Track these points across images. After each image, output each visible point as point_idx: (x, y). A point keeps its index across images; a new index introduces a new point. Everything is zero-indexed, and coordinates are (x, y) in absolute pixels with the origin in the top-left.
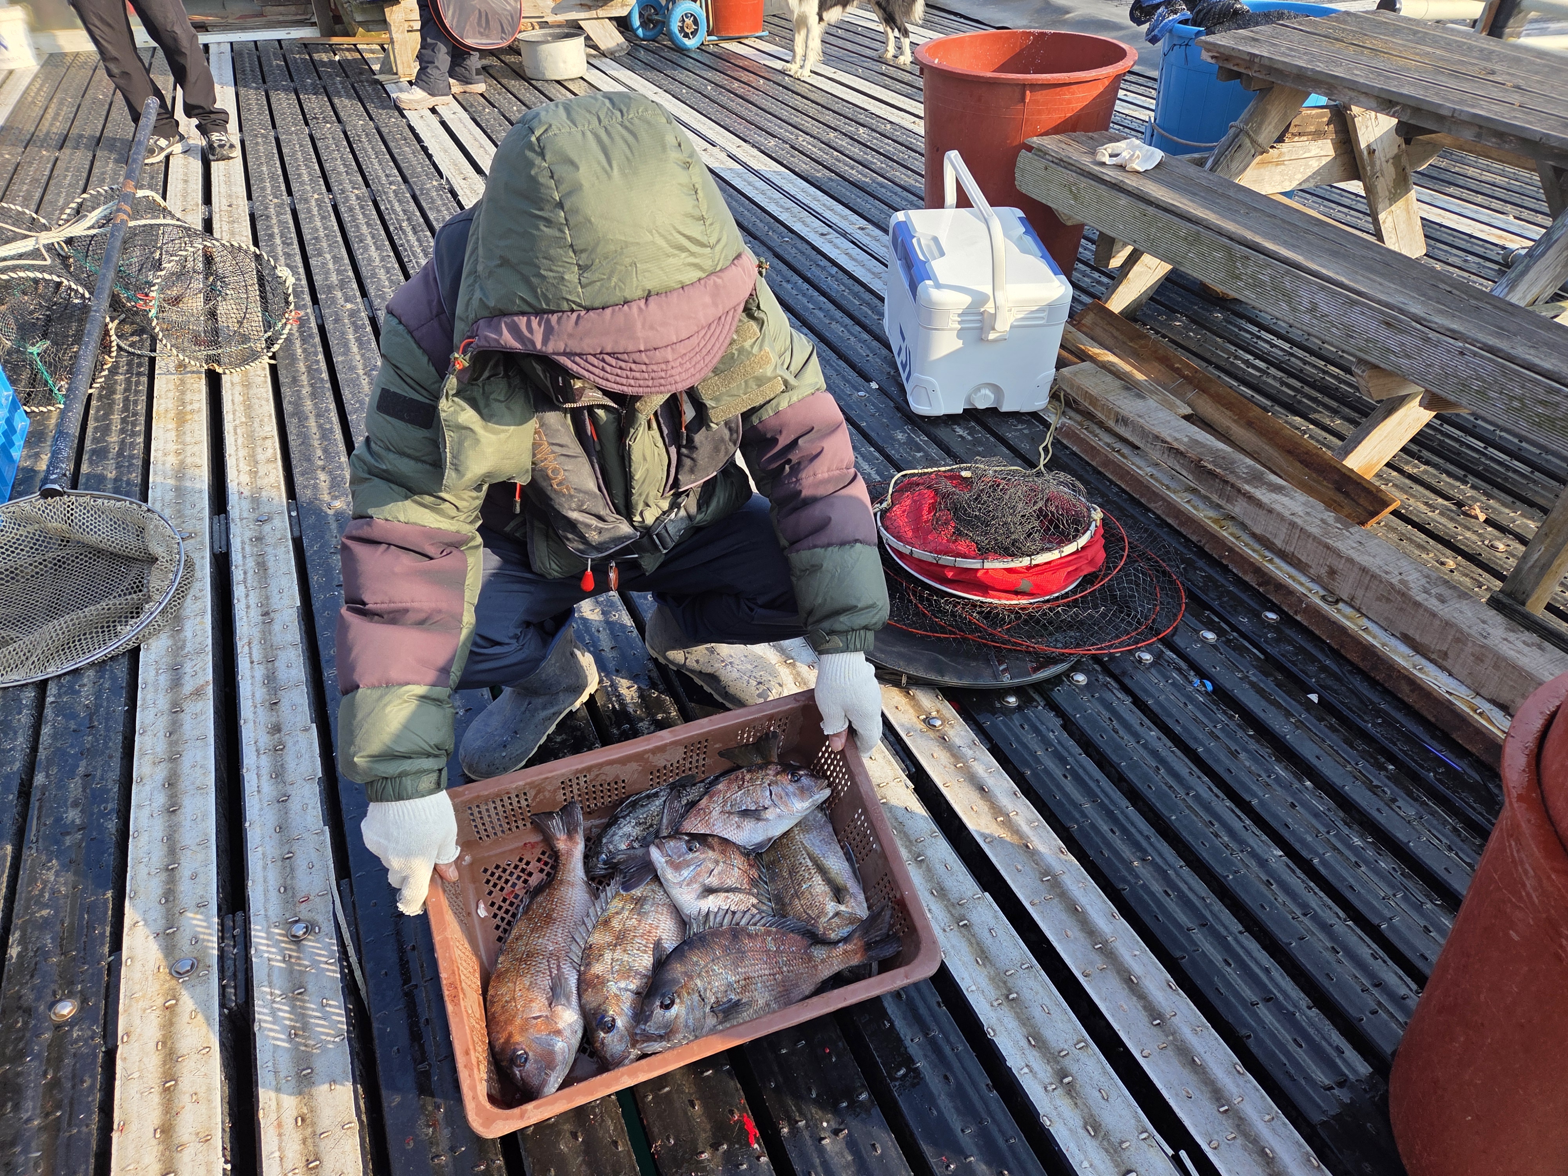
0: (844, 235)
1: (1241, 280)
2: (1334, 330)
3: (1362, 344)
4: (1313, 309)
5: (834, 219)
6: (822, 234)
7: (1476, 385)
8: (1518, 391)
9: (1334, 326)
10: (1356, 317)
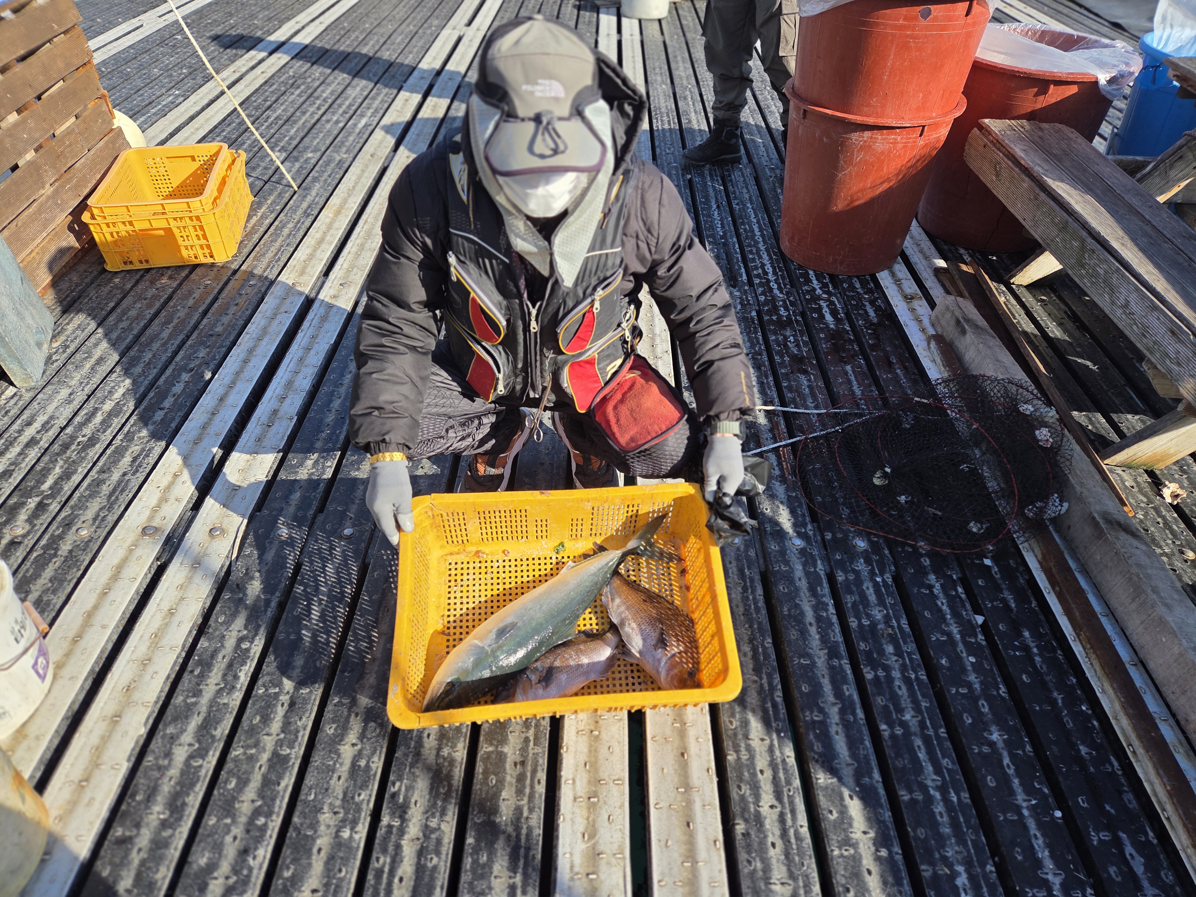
1: (1084, 268)
2: (1135, 327)
3: (1151, 344)
4: (1126, 305)
9: (1136, 324)
10: (1153, 321)
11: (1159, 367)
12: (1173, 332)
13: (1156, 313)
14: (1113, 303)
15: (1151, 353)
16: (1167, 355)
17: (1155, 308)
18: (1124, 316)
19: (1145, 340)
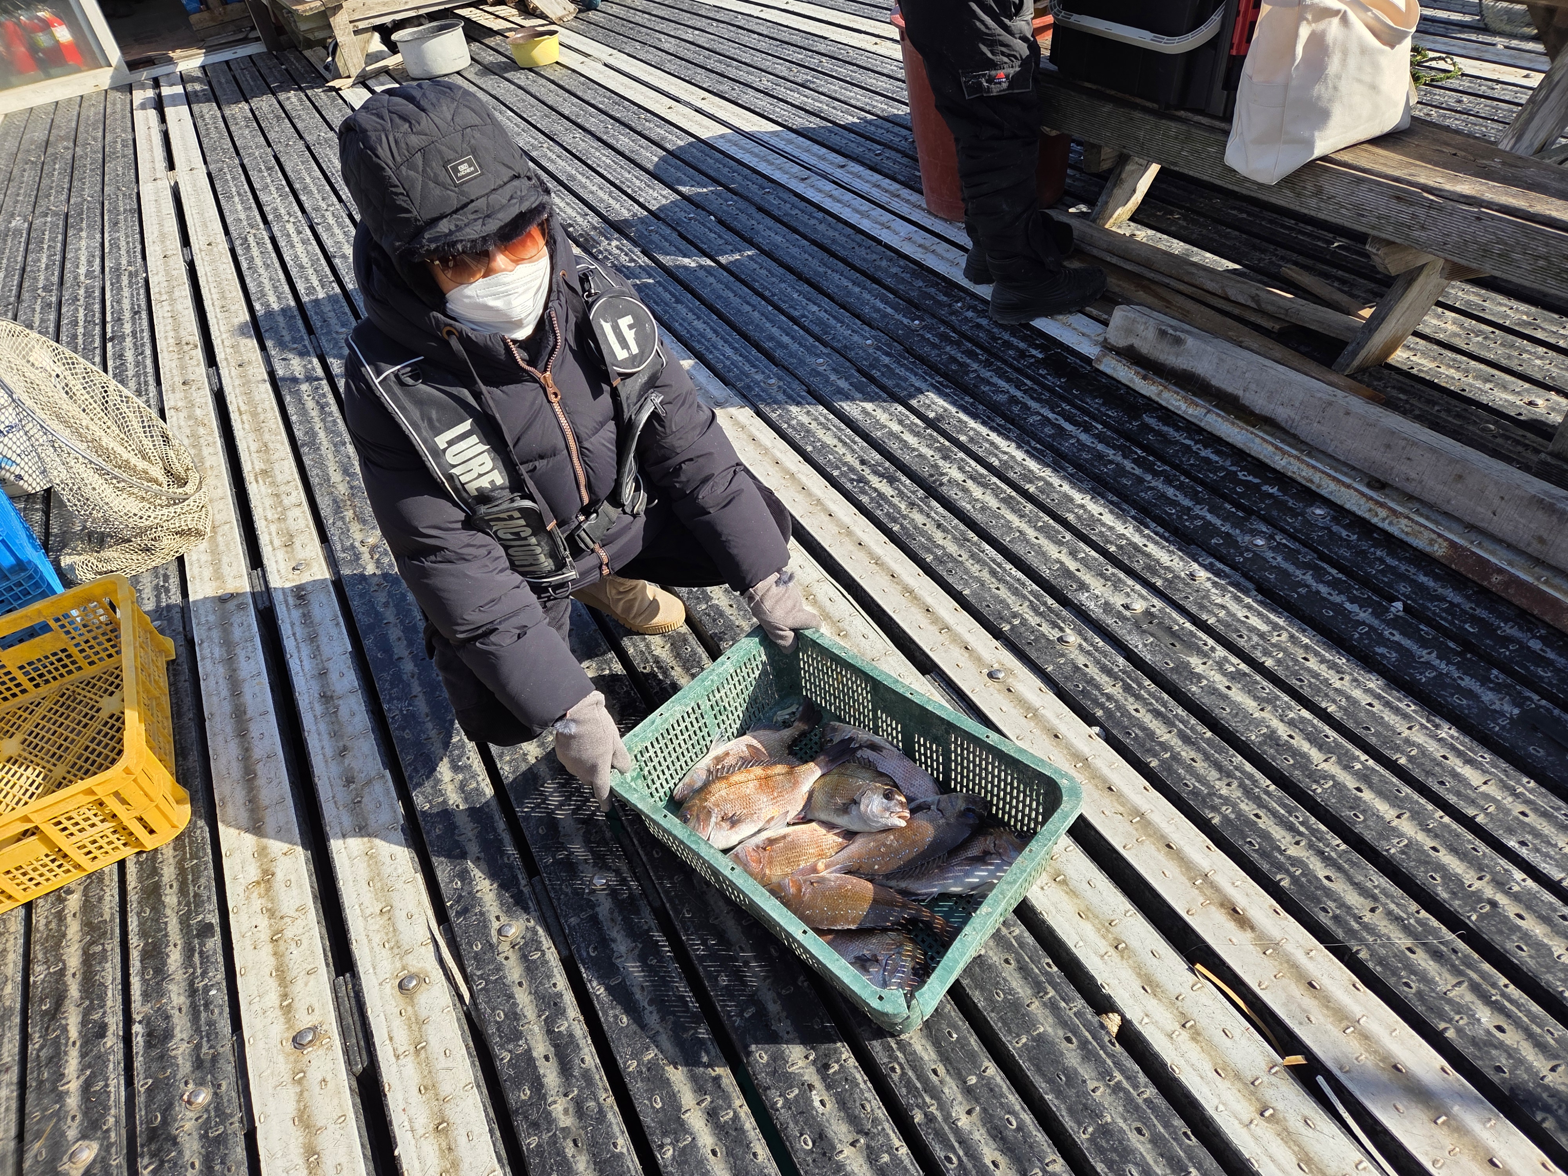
0: (825, 176)
2: (1343, 211)
3: (1374, 221)
5: (812, 160)
6: (803, 179)
7: (1497, 248)
8: (1543, 250)
9: (1343, 207)
10: (1363, 195)
11: (1398, 241)
12: (1398, 198)
13: (1365, 187)
14: (1299, 195)
15: (1380, 230)
16: (1403, 225)
17: (1364, 180)
18: (1322, 205)
19: (1365, 220)
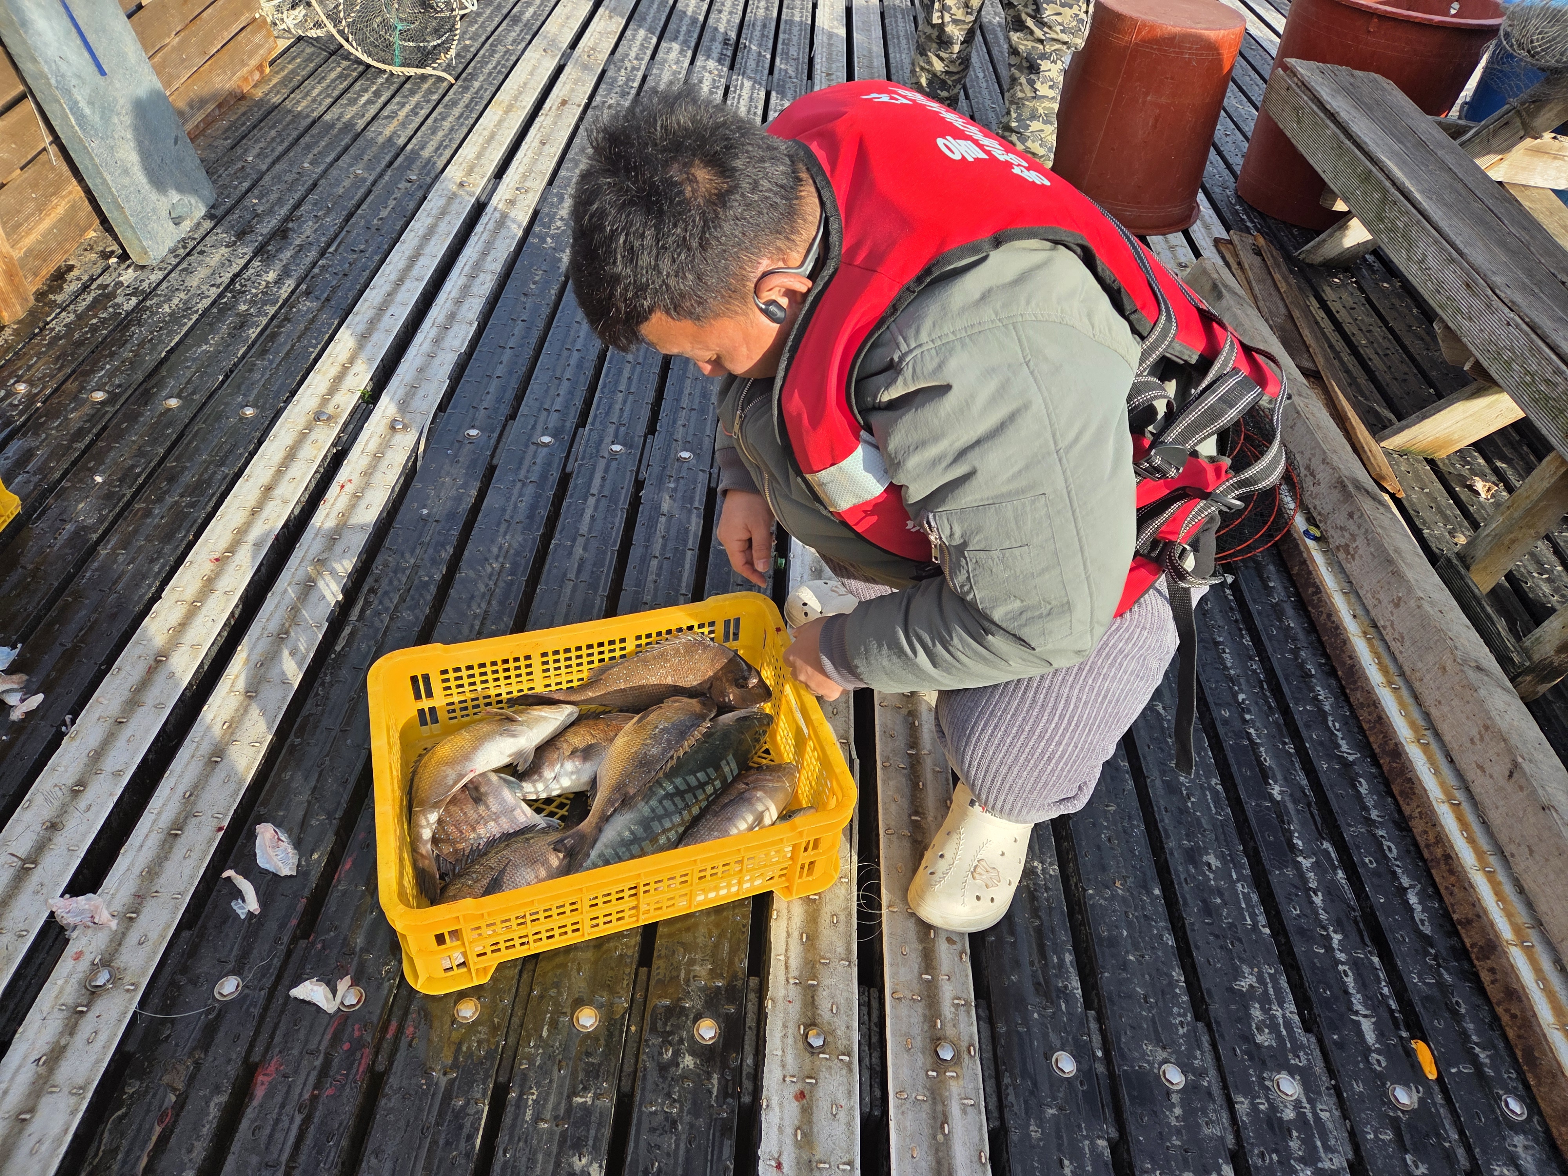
2: (1429, 284)
4: (1423, 259)
7: (1507, 355)
8: (1534, 367)
9: (1431, 279)
11: (1450, 325)
12: (1468, 286)
13: (1453, 266)
14: (1409, 259)
15: (1444, 311)
16: (1459, 311)
17: (1452, 260)
18: (1420, 273)
19: (1438, 297)
